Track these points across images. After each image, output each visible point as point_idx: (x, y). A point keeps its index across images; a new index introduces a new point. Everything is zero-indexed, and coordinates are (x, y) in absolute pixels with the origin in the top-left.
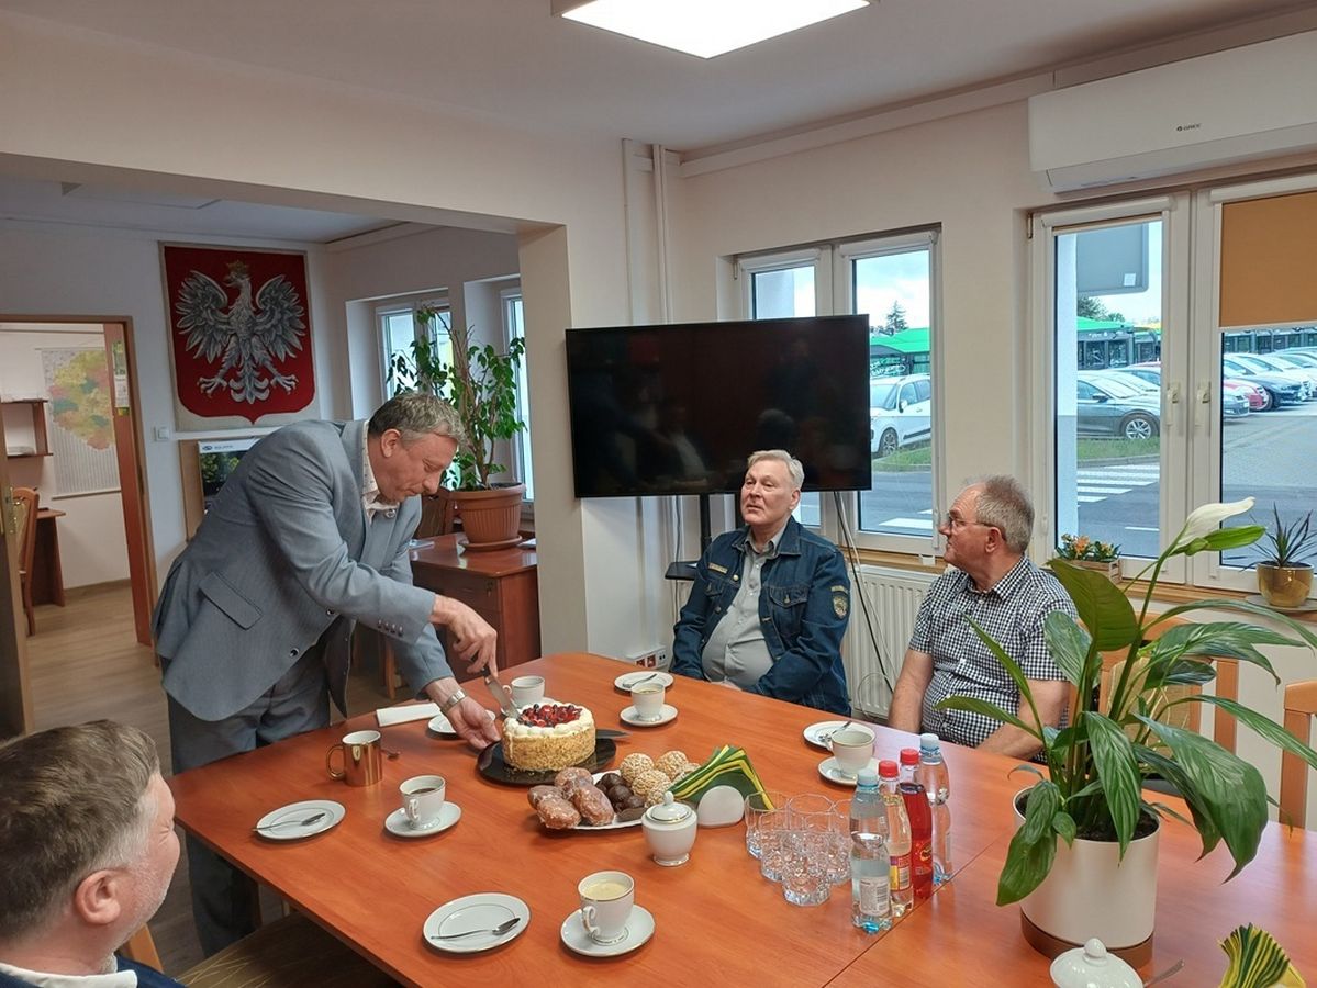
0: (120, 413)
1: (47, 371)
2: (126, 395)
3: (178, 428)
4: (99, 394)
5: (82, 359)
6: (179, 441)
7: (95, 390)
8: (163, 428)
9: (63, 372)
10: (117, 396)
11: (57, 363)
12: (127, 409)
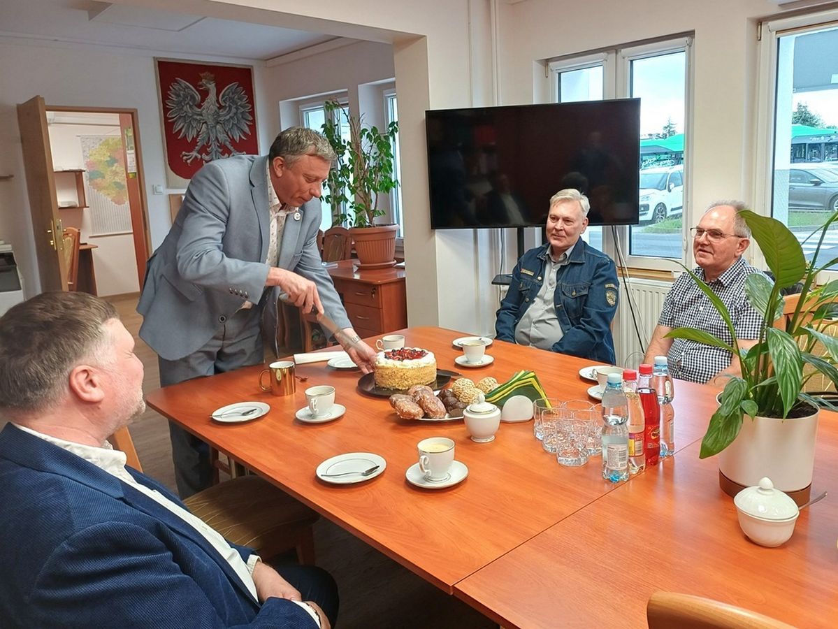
0: (131, 176)
1: (84, 151)
2: (134, 164)
3: (168, 186)
4: (118, 167)
5: (106, 143)
6: (169, 195)
8: (159, 186)
9: (94, 152)
10: (129, 165)
11: (91, 146)
12: (135, 173)
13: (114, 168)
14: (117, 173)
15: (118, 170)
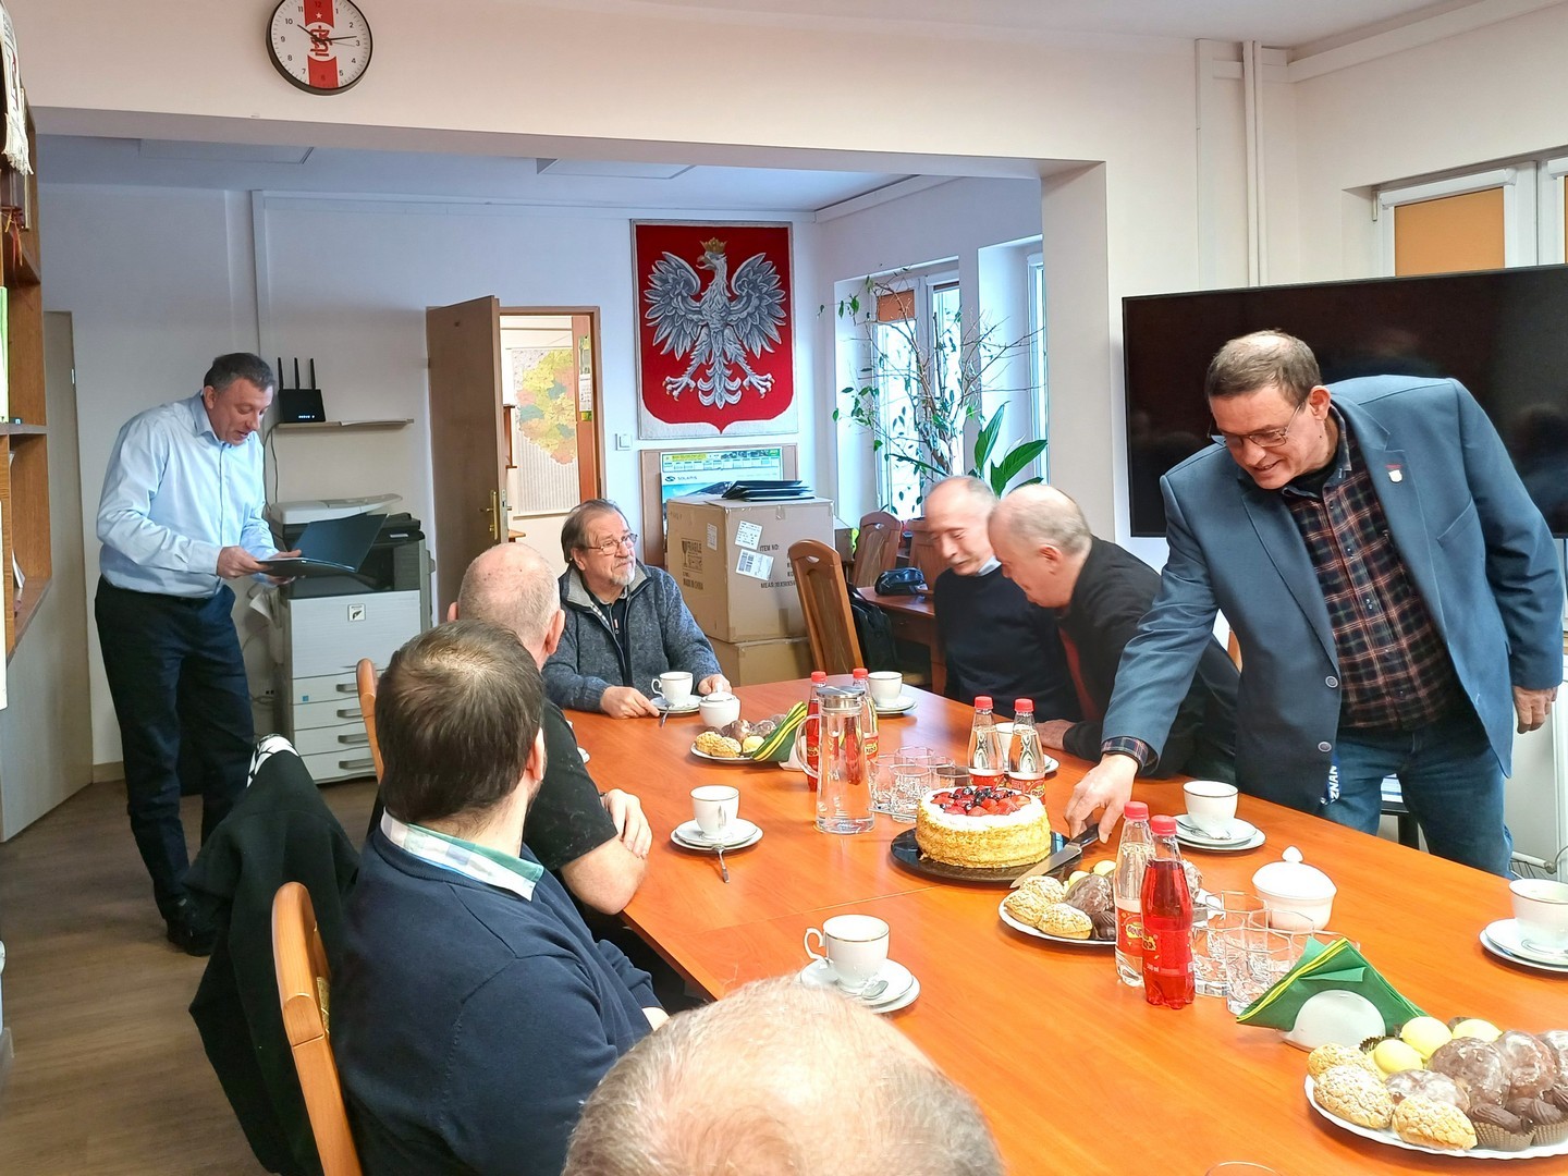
0: (584, 417)
2: (590, 396)
7: (562, 395)
8: (625, 434)
12: (590, 412)
13: (559, 401)
14: (563, 409)
15: (564, 405)
